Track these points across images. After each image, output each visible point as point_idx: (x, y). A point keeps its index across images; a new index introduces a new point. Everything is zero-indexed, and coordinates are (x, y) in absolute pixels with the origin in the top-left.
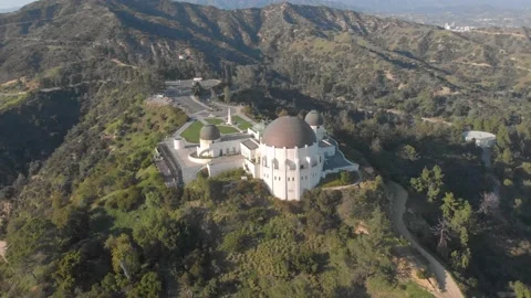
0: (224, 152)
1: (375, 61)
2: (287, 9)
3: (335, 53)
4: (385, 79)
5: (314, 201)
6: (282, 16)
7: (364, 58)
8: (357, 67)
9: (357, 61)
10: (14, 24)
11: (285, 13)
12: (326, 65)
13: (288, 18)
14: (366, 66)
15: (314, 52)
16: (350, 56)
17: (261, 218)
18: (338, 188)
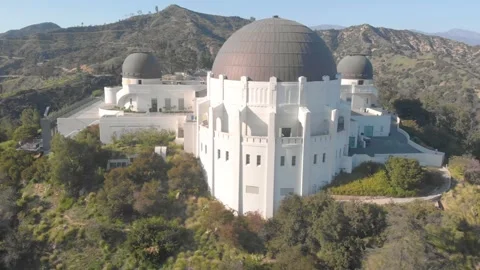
0: (161, 105)
1: (465, 78)
2: (366, 30)
3: (415, 70)
4: (475, 99)
5: (304, 224)
6: (361, 37)
7: (450, 75)
8: (442, 84)
9: (442, 78)
10: (110, 31)
11: (364, 34)
12: (405, 81)
13: (367, 39)
14: (453, 84)
15: (392, 68)
16: (435, 73)
17: (154, 249)
18: (381, 201)
